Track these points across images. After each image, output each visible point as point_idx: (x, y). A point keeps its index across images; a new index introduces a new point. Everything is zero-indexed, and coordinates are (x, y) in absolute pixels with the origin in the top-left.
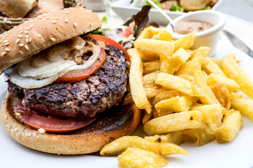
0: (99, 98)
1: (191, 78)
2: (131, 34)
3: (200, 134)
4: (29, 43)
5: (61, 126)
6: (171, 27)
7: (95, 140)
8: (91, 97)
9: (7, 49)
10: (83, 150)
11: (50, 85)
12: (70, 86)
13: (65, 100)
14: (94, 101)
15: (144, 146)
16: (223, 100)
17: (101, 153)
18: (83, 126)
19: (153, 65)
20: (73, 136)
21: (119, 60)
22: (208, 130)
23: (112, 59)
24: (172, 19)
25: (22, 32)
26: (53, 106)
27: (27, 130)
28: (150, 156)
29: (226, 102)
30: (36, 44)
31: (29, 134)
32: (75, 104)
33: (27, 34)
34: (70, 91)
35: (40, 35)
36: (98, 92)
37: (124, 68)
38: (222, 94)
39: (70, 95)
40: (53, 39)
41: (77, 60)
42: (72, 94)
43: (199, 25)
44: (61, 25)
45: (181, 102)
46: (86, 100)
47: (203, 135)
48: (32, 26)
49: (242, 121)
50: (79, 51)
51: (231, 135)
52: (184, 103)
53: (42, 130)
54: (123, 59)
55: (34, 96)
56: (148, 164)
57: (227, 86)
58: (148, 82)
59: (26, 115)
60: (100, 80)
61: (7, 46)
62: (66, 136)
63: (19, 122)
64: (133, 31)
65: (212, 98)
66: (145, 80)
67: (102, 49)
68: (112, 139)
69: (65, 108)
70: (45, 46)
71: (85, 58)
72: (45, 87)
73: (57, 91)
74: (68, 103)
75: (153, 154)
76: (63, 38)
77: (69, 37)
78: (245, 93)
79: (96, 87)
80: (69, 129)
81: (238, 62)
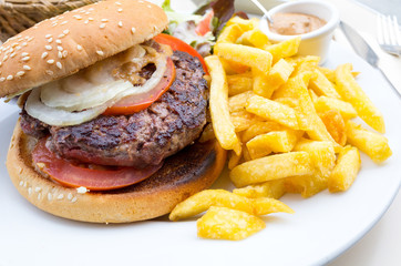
0: (168, 138)
1: (295, 102)
2: (208, 30)
3: (308, 182)
4: (63, 58)
5: (111, 181)
6: (266, 22)
7: (162, 198)
8: (156, 136)
9: (27, 67)
10: (144, 214)
11: (94, 120)
12: (125, 120)
13: (118, 142)
14: (162, 142)
15: (233, 205)
16: (336, 133)
17: (171, 217)
18: (143, 179)
19: (242, 81)
20: (129, 195)
21: (194, 75)
22: (318, 176)
23: (184, 74)
24: (268, 10)
25: (50, 40)
26: (100, 153)
27: (56, 190)
28: (241, 217)
29: (341, 136)
30: (74, 60)
31: (61, 196)
32: (133, 148)
33: (59, 44)
34: (125, 129)
35: (80, 47)
36: (166, 128)
37: (201, 89)
38: (336, 125)
39: (125, 135)
40: (100, 53)
41: (132, 78)
42: (129, 133)
43: (305, 19)
44: (113, 30)
45: (282, 139)
46: (149, 141)
47: (312, 184)
48: (66, 32)
49: (360, 161)
50: (135, 65)
51: (347, 181)
52: (286, 140)
53: (83, 190)
54: (199, 73)
55: (70, 138)
56: (239, 230)
57: (342, 113)
58: (236, 108)
59: (54, 166)
60: (168, 109)
61: (26, 61)
62: (119, 196)
63: (43, 178)
64: (211, 26)
65: (322, 132)
66: (231, 104)
67: (168, 59)
68: (187, 195)
69: (118, 154)
70: (87, 63)
71: (144, 74)
72: (87, 122)
73: (105, 129)
74: (123, 147)
75: (245, 215)
76: (114, 50)
77: (123, 48)
78: (365, 120)
79: (163, 119)
80: (124, 185)
81: (355, 75)
